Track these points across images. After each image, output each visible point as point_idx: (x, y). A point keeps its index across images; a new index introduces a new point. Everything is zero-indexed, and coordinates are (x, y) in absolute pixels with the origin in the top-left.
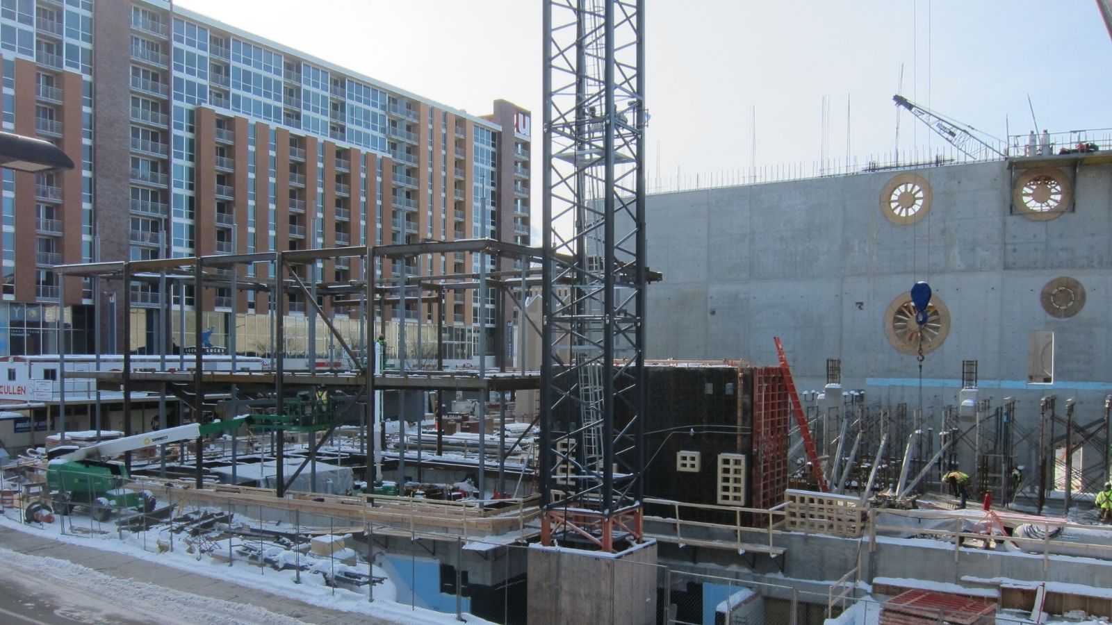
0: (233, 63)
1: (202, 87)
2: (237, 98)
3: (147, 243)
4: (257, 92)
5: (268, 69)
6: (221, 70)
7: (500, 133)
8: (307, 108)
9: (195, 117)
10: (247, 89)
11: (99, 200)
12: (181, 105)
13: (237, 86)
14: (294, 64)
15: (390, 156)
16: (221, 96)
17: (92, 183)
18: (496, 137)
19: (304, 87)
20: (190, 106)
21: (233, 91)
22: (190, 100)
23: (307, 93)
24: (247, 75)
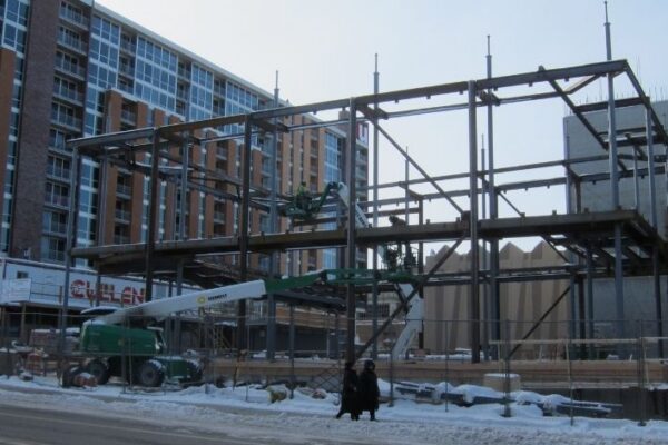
0: (138, 57)
1: (112, 74)
2: (139, 86)
3: (58, 205)
4: (156, 84)
5: (165, 65)
6: (127, 61)
7: (344, 139)
8: (195, 101)
9: (104, 99)
10: (148, 80)
11: (21, 162)
12: (94, 87)
13: (140, 77)
14: (187, 63)
15: (259, 149)
16: (127, 83)
17: (16, 146)
18: (341, 143)
19: (193, 83)
20: (101, 89)
21: (137, 80)
22: (101, 85)
23: (195, 89)
24: (149, 68)
